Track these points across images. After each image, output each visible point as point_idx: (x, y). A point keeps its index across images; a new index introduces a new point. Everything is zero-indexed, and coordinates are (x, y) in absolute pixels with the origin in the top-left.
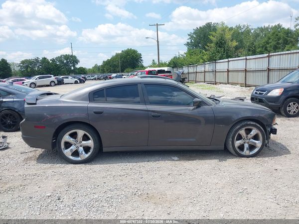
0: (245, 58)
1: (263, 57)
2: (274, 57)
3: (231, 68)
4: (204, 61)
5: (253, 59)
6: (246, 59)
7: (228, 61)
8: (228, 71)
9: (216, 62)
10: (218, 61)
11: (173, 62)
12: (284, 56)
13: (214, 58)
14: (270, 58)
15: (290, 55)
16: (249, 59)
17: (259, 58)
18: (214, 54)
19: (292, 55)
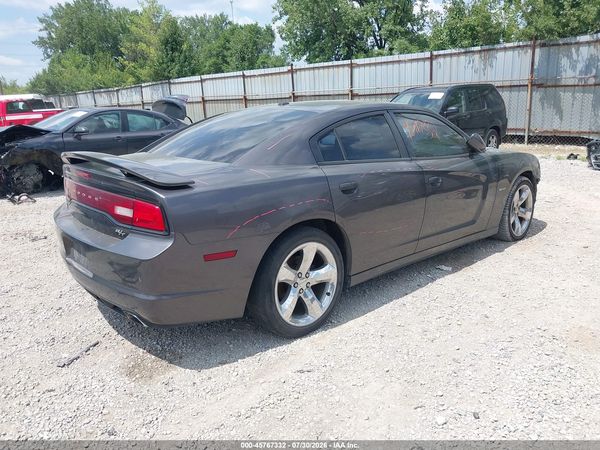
0: (240, 73)
1: (279, 73)
2: (303, 72)
3: (209, 95)
4: (138, 81)
5: (260, 75)
6: (244, 76)
7: (202, 81)
8: (204, 101)
9: (170, 83)
10: (176, 81)
11: (48, 82)
12: (321, 71)
13: (166, 74)
14: (295, 75)
15: (331, 70)
16: (250, 76)
17: (271, 74)
18: (164, 66)
19: (336, 69)
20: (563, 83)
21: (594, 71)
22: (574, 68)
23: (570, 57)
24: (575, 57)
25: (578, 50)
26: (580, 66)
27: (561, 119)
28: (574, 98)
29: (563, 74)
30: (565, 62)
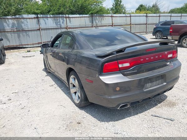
20: (6, 31)
21: (15, 27)
22: (9, 26)
23: (6, 23)
24: (8, 22)
25: (8, 21)
26: (10, 26)
27: (9, 42)
28: (12, 35)
29: (6, 28)
30: (5, 24)
